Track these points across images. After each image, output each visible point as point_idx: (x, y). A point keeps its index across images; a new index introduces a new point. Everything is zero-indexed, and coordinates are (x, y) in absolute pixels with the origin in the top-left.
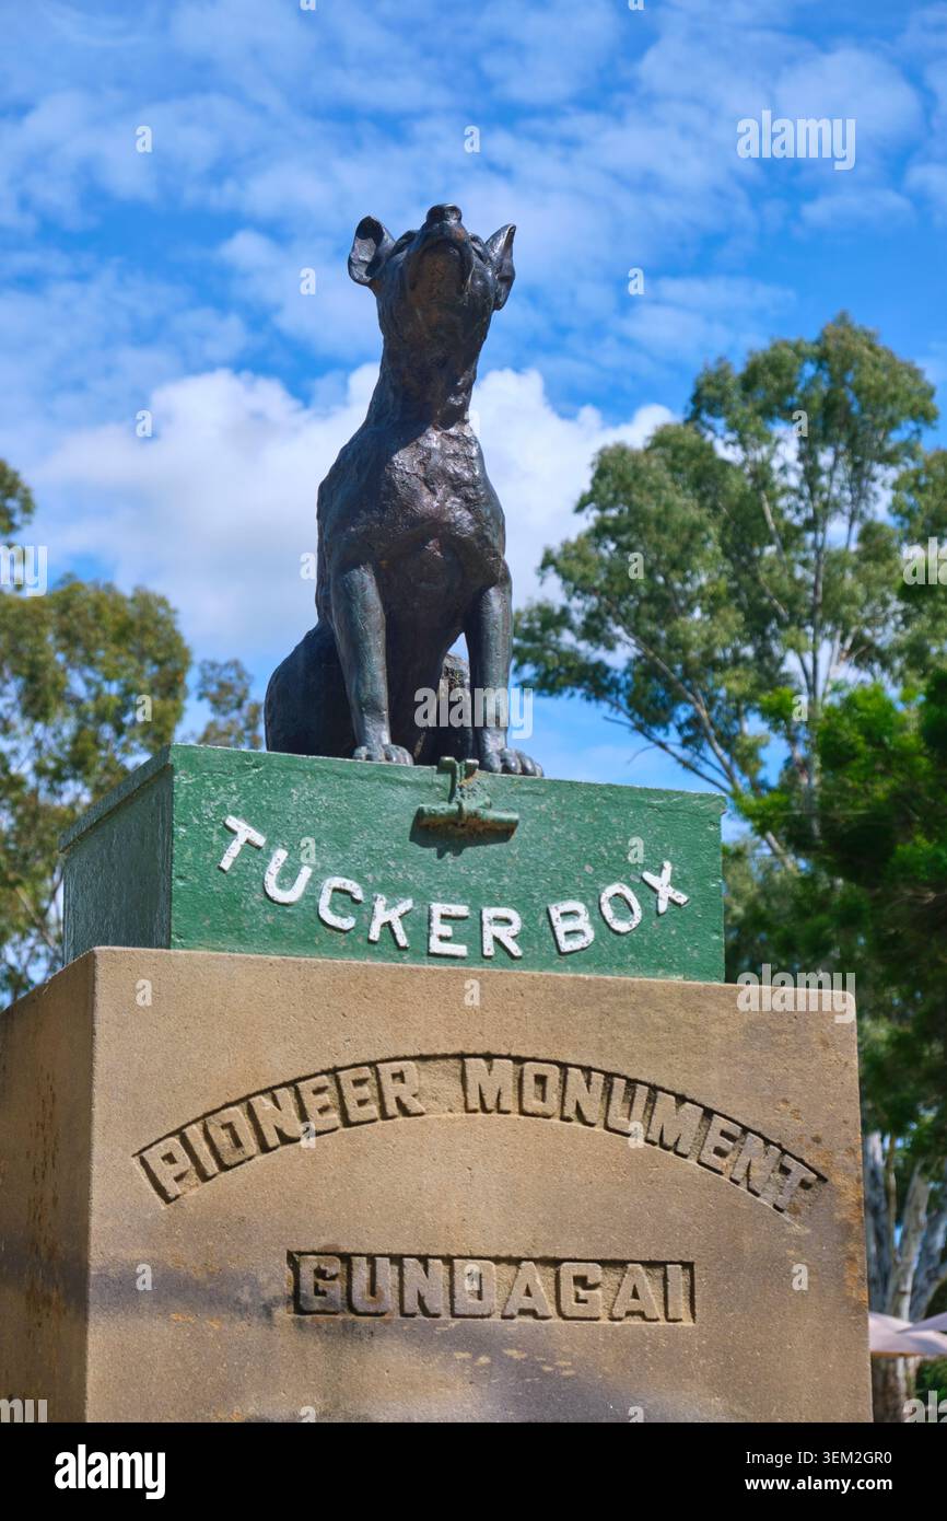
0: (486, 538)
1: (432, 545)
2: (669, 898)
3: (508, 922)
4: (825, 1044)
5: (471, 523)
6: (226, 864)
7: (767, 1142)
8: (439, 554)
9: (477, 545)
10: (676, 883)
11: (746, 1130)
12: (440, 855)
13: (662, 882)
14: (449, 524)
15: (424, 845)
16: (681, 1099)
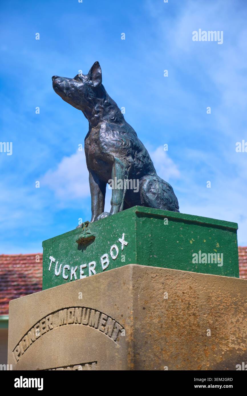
0: (103, 152)
1: (94, 160)
2: (124, 245)
3: (93, 265)
4: (124, 284)
5: (99, 150)
6: (49, 270)
7: (113, 319)
8: (96, 162)
9: (102, 155)
10: (126, 239)
11: (108, 317)
12: (82, 251)
13: (122, 240)
14: (94, 154)
15: (80, 250)
16: (96, 311)
